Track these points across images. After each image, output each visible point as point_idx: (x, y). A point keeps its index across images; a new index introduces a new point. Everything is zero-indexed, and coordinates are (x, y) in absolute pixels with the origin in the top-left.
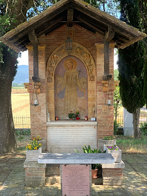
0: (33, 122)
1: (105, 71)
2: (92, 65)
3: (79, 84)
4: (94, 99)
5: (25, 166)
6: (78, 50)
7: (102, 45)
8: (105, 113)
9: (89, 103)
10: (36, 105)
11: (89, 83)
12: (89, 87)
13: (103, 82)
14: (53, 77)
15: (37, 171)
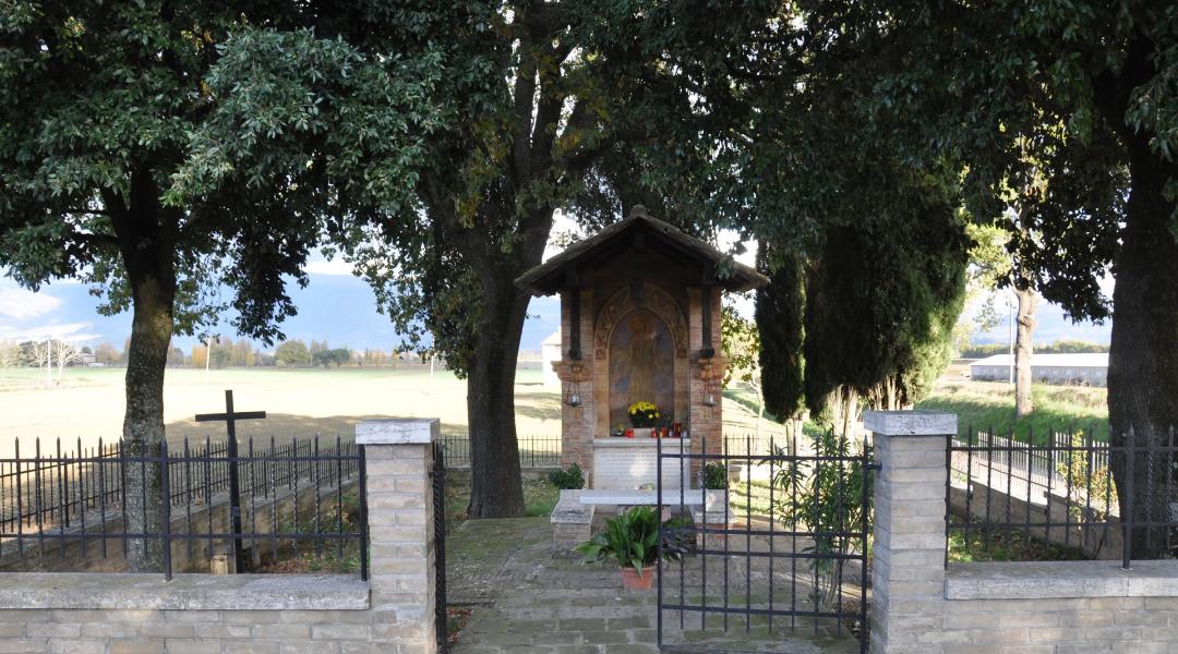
0: (568, 439)
1: (703, 340)
2: (681, 327)
3: (656, 363)
4: (686, 394)
5: (553, 520)
6: (655, 297)
7: (699, 292)
8: (707, 422)
9: (676, 401)
10: (574, 405)
11: (677, 362)
12: (676, 371)
13: (701, 361)
14: (608, 350)
15: (576, 531)
